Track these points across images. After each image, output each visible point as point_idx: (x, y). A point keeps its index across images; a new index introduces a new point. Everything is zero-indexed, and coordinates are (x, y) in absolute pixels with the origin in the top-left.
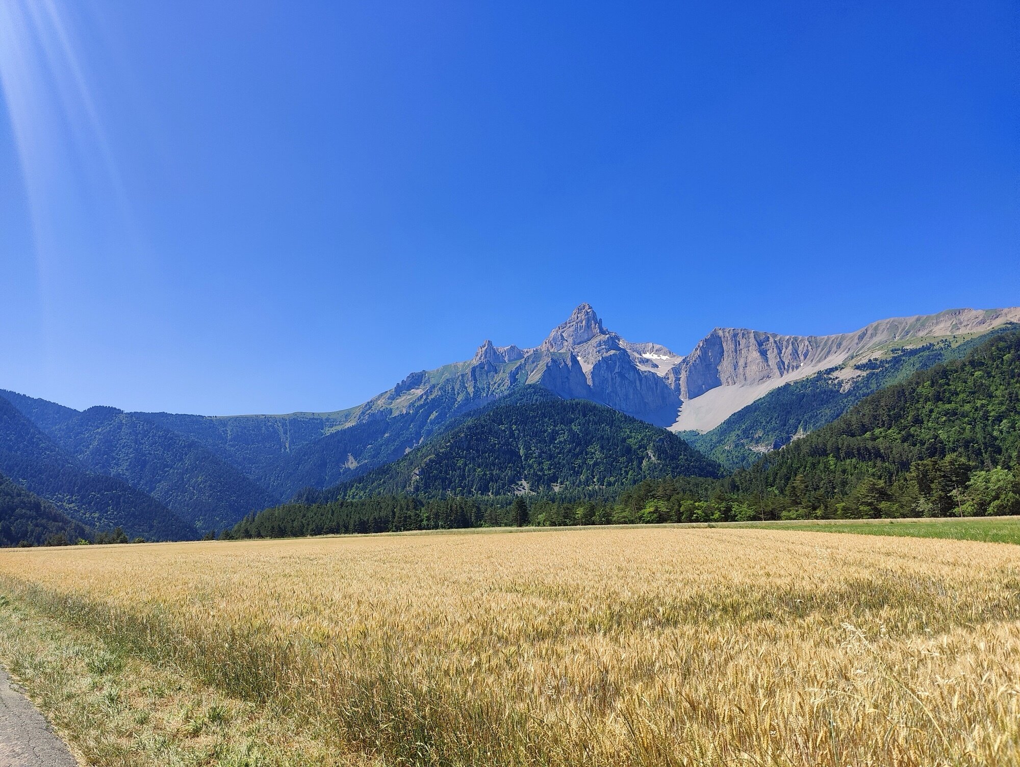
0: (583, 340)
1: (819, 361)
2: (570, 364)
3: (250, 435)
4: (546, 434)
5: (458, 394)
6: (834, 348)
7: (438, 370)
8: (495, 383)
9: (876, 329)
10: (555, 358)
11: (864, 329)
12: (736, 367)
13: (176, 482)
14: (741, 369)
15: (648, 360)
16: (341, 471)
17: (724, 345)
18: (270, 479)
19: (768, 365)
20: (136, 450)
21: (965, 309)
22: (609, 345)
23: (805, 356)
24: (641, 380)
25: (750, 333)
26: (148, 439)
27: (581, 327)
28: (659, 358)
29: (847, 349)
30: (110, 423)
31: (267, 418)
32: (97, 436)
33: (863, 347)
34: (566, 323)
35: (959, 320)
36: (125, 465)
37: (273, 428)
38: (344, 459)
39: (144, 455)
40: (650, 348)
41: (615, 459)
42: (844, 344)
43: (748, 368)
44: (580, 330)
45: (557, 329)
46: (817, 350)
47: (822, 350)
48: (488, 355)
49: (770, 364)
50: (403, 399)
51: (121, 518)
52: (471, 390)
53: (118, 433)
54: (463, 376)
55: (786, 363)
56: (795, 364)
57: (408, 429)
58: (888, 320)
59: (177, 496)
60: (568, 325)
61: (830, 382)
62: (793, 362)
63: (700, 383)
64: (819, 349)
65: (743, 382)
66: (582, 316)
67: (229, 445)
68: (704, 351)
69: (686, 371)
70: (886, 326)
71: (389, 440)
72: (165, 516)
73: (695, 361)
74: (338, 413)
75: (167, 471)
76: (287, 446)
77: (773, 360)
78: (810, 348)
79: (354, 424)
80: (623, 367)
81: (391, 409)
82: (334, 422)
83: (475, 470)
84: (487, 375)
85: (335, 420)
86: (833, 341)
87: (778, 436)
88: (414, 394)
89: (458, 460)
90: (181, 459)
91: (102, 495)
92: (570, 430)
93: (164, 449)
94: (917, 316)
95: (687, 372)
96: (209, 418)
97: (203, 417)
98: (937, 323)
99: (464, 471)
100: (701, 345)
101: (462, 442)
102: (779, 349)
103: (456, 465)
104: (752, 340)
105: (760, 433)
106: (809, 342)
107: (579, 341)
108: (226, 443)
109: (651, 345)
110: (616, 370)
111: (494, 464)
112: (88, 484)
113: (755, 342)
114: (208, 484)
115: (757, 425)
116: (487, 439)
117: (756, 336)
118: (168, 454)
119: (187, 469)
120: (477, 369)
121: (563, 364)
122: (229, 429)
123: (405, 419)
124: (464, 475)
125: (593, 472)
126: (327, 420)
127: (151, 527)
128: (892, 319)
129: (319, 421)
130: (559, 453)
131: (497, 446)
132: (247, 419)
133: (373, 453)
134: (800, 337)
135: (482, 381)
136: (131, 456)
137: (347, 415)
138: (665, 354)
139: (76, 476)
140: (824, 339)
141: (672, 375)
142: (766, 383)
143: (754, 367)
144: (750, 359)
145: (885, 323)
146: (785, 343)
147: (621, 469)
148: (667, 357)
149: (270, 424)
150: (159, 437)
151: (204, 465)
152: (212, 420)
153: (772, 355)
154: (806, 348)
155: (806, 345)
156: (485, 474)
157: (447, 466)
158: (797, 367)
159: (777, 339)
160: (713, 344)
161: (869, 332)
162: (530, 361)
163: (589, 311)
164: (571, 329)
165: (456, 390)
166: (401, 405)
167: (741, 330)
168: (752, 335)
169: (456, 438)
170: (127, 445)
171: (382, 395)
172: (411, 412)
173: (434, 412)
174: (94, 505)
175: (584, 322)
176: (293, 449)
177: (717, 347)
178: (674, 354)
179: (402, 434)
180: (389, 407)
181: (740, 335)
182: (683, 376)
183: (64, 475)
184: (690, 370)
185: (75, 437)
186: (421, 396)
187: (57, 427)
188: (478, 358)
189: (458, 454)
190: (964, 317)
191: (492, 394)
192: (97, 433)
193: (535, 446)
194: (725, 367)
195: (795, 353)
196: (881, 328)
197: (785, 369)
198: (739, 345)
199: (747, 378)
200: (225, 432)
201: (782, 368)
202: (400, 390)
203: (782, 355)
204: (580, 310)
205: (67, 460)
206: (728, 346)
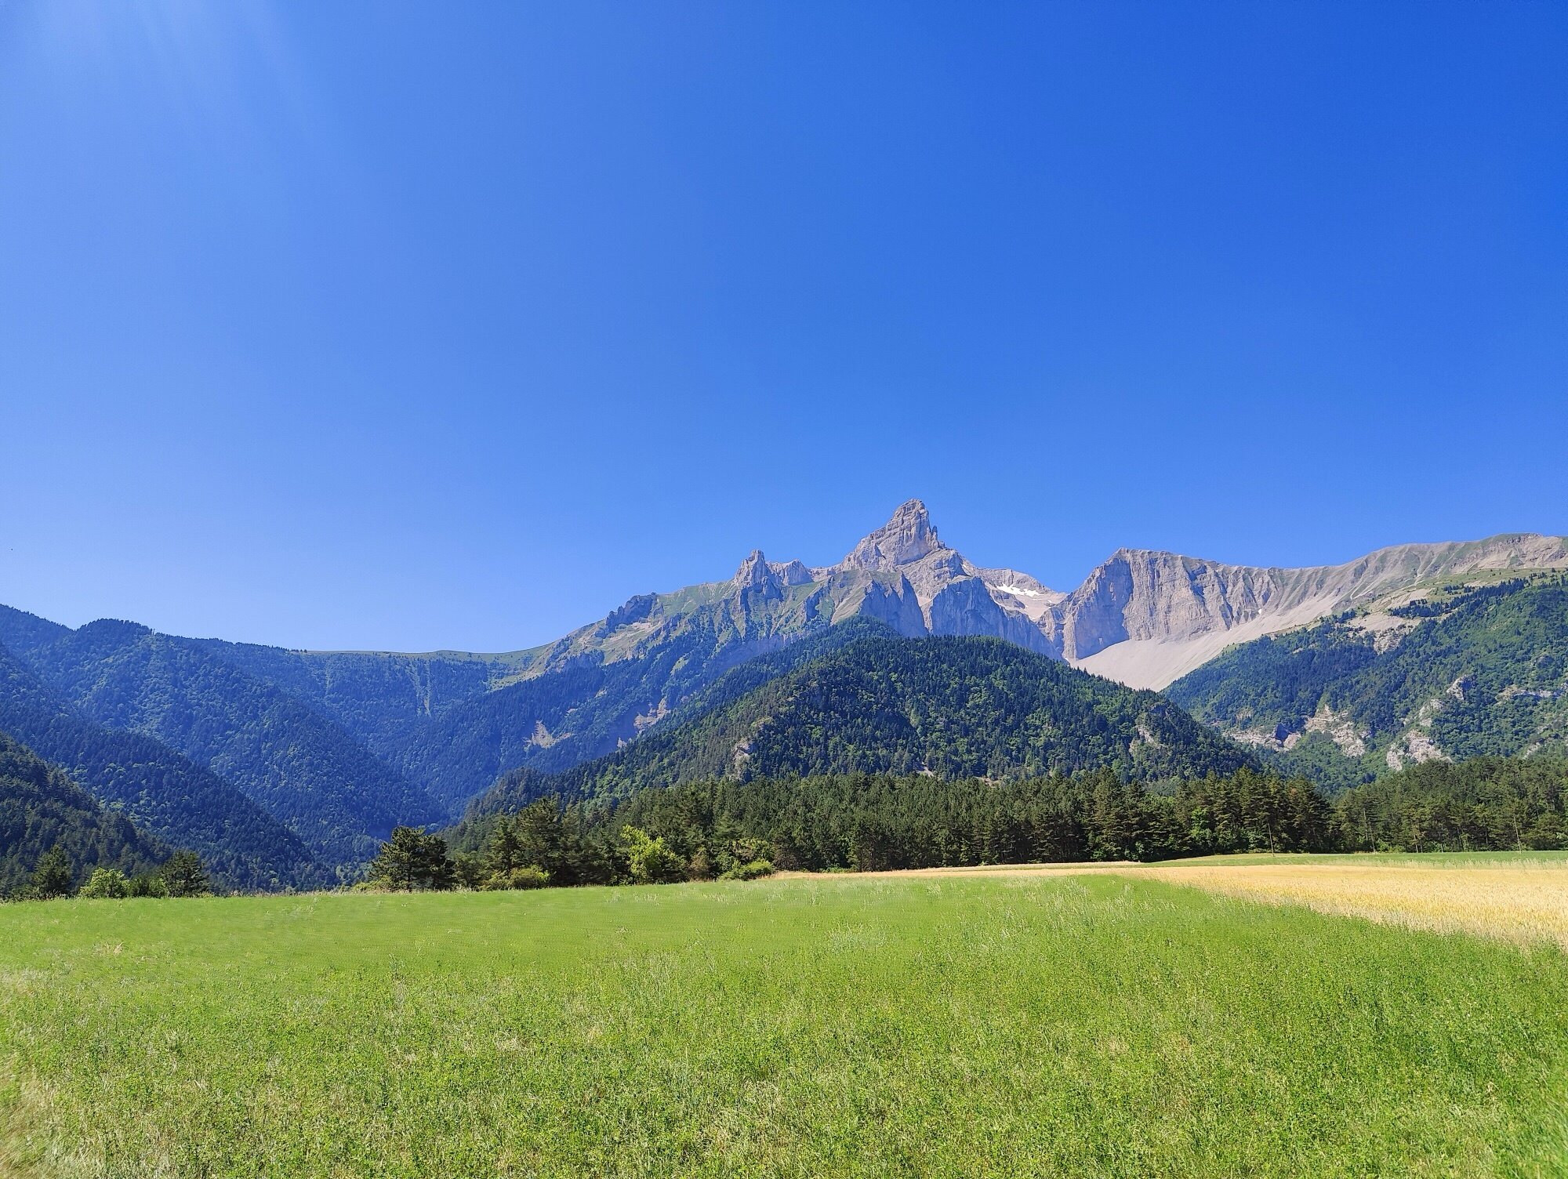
0: (910, 556)
1: (1289, 607)
2: (902, 591)
3: (364, 685)
4: (948, 692)
5: (720, 631)
6: (1313, 588)
7: (676, 595)
8: (780, 617)
9: (1383, 559)
10: (878, 581)
11: (1361, 560)
12: (1152, 611)
13: (247, 755)
14: (1162, 615)
15: (1008, 596)
16: (526, 749)
17: (1134, 575)
18: (402, 758)
19: (1206, 611)
20: (175, 697)
21: (1528, 535)
22: (955, 567)
23: (1266, 598)
24: (1005, 625)
25: (1176, 559)
26: (197, 678)
27: (909, 537)
28: (1023, 593)
29: (1336, 590)
30: (128, 648)
31: (392, 659)
32: (106, 670)
33: (1364, 587)
34: (883, 530)
35: (1520, 550)
36: (155, 722)
37: (404, 674)
38: (529, 730)
39: (190, 707)
40: (1007, 577)
41: (1081, 739)
42: (1329, 581)
43: (1172, 614)
44: (907, 541)
45: (869, 537)
46: (1284, 590)
47: (1293, 589)
48: (758, 574)
49: (1209, 608)
50: (620, 637)
51: (163, 812)
52: (741, 626)
53: (142, 667)
54: (727, 602)
55: (1235, 609)
56: (1249, 610)
57: (637, 684)
58: (1402, 547)
59: (250, 780)
60: (888, 533)
61: (1351, 634)
62: (1246, 607)
63: (1096, 635)
64: (1288, 589)
65: (1165, 636)
66: (911, 519)
67: (329, 699)
68: (1103, 583)
69: (1073, 615)
70: (1400, 556)
71: (605, 703)
72: (245, 812)
73: (1088, 599)
74: (511, 655)
75: (230, 736)
76: (427, 705)
77: (1213, 605)
78: (1272, 586)
79: (539, 674)
80: (978, 603)
81: (602, 653)
82: (504, 669)
83: (844, 748)
84: (766, 604)
85: (506, 667)
86: (1310, 577)
87: (1283, 718)
88: (638, 630)
89: (811, 729)
90: (255, 717)
91: (129, 768)
92: (990, 686)
93: (226, 698)
94: (1449, 543)
95: (1076, 616)
96: (294, 653)
97: (284, 650)
98: (1485, 555)
99: (826, 748)
100: (1098, 574)
101: (814, 696)
102: (1223, 585)
103: (810, 737)
104: (1180, 570)
105: (1245, 713)
106: (1271, 577)
107: (905, 558)
108: (324, 695)
109: (1008, 572)
110: (969, 607)
111: (875, 739)
112: (103, 747)
113: (1185, 573)
114: (305, 761)
115: (1240, 698)
116: (855, 695)
117: (1186, 564)
118: (231, 706)
119: (268, 733)
120: (750, 594)
121: (890, 591)
122: (328, 672)
123: (629, 669)
124: (827, 755)
125: (1046, 760)
126: (494, 665)
127: (220, 832)
128: (1409, 546)
129: (479, 667)
130: (979, 725)
131: (874, 707)
132: (359, 657)
133: (580, 721)
134: (1256, 569)
135: (758, 613)
136: (166, 707)
137: (527, 659)
138: (1032, 588)
139: (80, 731)
140: (1293, 573)
141: (1051, 620)
142: (1203, 639)
143: (1183, 613)
144: (1175, 600)
145: (1397, 551)
146: (1231, 577)
147: (1096, 756)
148: (1034, 592)
149: (398, 667)
150: (216, 677)
151: (297, 728)
152: (299, 657)
153: (1211, 594)
154: (1265, 587)
155: (1266, 581)
156: (864, 756)
157: (796, 736)
158: (1253, 615)
159: (1219, 570)
160: (1118, 574)
161: (1372, 565)
162: (837, 583)
163: (922, 511)
164: (893, 539)
165: (716, 625)
166: (621, 646)
167: (1162, 554)
168: (1179, 563)
169: (804, 689)
170: (159, 689)
171: (585, 628)
172: (642, 657)
173: (681, 659)
174: (114, 786)
175: (913, 530)
176: (437, 711)
177: (1123, 580)
178: (1046, 589)
179: (629, 692)
180: (599, 648)
181: (1161, 562)
182: (1069, 621)
183: (57, 728)
184: (1080, 612)
185: (65, 670)
186: (658, 633)
187: (33, 652)
188: (742, 577)
189: (809, 716)
190: (1527, 546)
191: (776, 633)
192: (107, 665)
193: (935, 711)
194: (1135, 610)
195: (1249, 592)
196: (1391, 559)
197: (1233, 617)
198: (1159, 577)
199: (1171, 630)
200: (322, 677)
201: (1229, 616)
202: (616, 622)
203: (1227, 596)
204: (907, 510)
205: (57, 705)
206: (1140, 579)
